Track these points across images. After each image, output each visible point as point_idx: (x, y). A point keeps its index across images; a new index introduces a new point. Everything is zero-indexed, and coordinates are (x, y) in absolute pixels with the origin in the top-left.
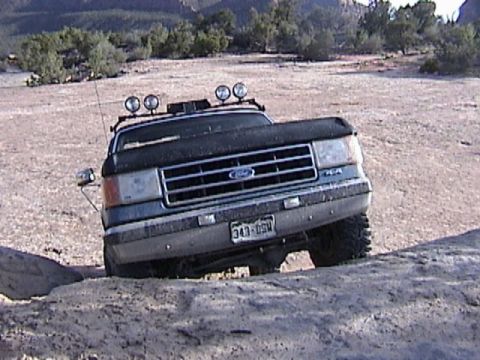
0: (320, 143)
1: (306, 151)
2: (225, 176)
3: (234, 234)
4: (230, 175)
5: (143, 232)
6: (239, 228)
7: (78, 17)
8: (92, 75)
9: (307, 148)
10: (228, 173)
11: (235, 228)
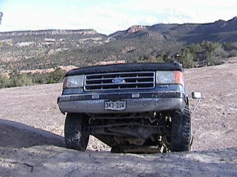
0: (160, 72)
1: (152, 75)
2: (110, 81)
3: (106, 105)
4: (113, 81)
5: (69, 98)
6: (109, 103)
7: (218, 35)
8: (209, 64)
9: (153, 74)
10: (112, 80)
11: (107, 102)
